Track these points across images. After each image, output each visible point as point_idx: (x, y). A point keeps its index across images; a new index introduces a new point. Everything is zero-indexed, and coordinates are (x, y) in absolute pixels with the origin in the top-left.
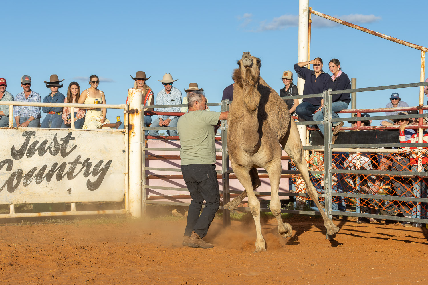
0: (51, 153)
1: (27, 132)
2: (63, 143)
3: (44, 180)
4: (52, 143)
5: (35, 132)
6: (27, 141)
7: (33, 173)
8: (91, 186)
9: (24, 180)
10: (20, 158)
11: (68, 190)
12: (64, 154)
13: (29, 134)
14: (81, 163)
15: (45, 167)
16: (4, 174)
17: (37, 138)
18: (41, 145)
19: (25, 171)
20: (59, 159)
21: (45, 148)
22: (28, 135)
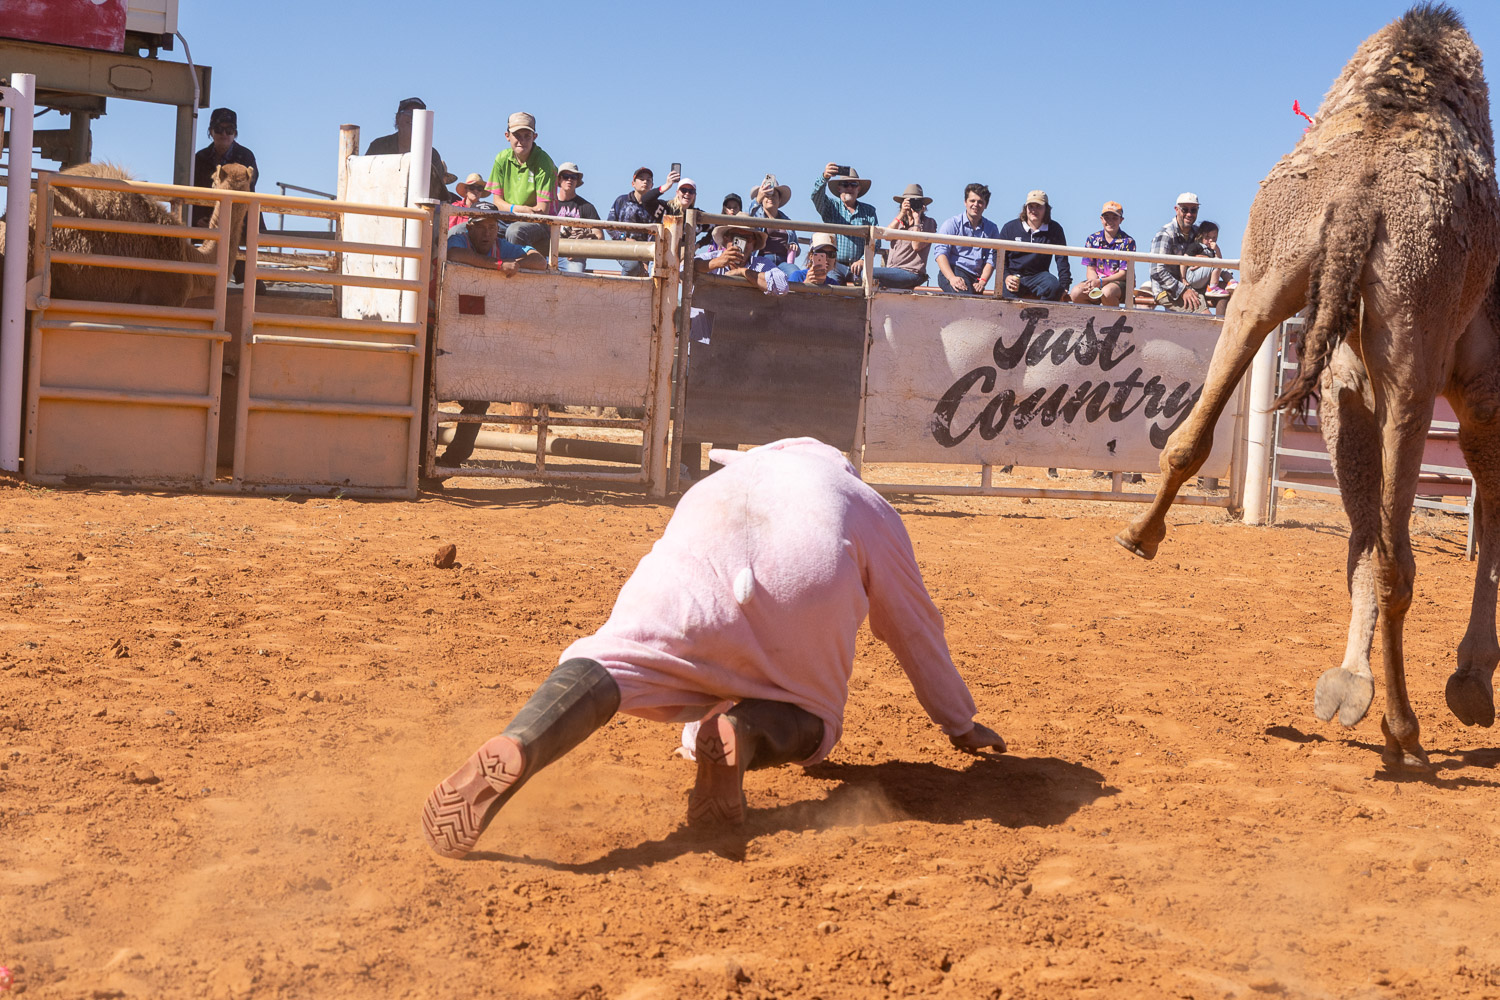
0: (1079, 357)
1: (1032, 310)
2: (1107, 338)
3: (1061, 419)
4: (1082, 337)
5: (1047, 311)
6: (1029, 331)
7: (1038, 400)
8: (1160, 436)
9: (1017, 414)
10: (1013, 365)
11: (1109, 444)
12: (1107, 364)
13: (1034, 316)
14: (1141, 385)
15: (1064, 389)
16: (976, 398)
17: (1050, 323)
18: (1059, 339)
19: (1021, 397)
20: (1095, 373)
21: (1066, 347)
22: (1032, 318)
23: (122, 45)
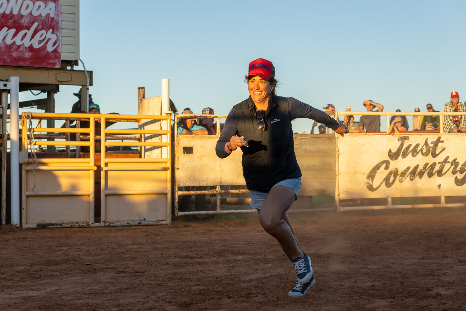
0: (423, 154)
1: (402, 137)
2: (434, 146)
3: (417, 178)
4: (423, 146)
5: (409, 137)
6: (402, 145)
7: (407, 171)
8: (458, 182)
9: (400, 177)
10: (396, 159)
11: (438, 186)
12: (434, 155)
14: (449, 162)
15: (417, 166)
16: (382, 172)
17: (410, 142)
18: (414, 147)
19: (401, 170)
20: (430, 159)
21: (417, 150)
22: (403, 140)
23: (60, 65)
